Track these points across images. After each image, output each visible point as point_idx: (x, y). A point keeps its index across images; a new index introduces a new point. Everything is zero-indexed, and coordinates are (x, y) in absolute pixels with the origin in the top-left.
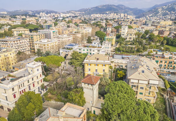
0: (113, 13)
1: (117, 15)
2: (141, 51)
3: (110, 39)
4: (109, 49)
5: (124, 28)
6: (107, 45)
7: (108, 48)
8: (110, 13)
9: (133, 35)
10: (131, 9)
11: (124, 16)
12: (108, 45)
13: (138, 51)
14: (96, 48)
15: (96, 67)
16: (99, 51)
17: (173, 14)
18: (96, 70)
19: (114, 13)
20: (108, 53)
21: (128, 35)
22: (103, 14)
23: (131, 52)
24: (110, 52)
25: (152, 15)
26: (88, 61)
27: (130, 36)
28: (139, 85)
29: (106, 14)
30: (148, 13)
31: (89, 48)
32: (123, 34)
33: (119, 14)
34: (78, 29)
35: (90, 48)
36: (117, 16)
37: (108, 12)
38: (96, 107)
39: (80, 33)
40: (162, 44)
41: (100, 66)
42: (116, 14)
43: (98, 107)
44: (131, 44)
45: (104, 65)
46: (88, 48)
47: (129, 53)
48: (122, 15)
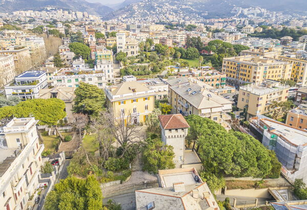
0: (62, 10)
1: (69, 13)
2: (159, 71)
3: (105, 56)
4: (111, 74)
5: (121, 36)
6: (106, 66)
7: (108, 72)
8: (55, 10)
9: (135, 47)
10: (92, 5)
11: (84, 16)
12: (108, 66)
13: (154, 70)
14: (94, 75)
15: (135, 105)
16: (100, 78)
17: (153, 14)
18: (134, 110)
19: (64, 10)
20: (109, 81)
21: (128, 47)
22: (39, 11)
23: (145, 74)
24: (113, 78)
25: (126, 15)
26: (119, 96)
27: (132, 50)
28: (212, 115)
29: (47, 11)
30: (119, 12)
31: (80, 76)
32: (121, 46)
33: (74, 13)
34: (13, 41)
35: (82, 76)
36: (70, 15)
37: (51, 8)
38: (189, 164)
39: (26, 50)
40: (175, 57)
41: (141, 101)
42: (66, 12)
43: (191, 162)
44: (138, 62)
45: (146, 99)
46: (77, 76)
47: (142, 77)
48: (80, 14)
